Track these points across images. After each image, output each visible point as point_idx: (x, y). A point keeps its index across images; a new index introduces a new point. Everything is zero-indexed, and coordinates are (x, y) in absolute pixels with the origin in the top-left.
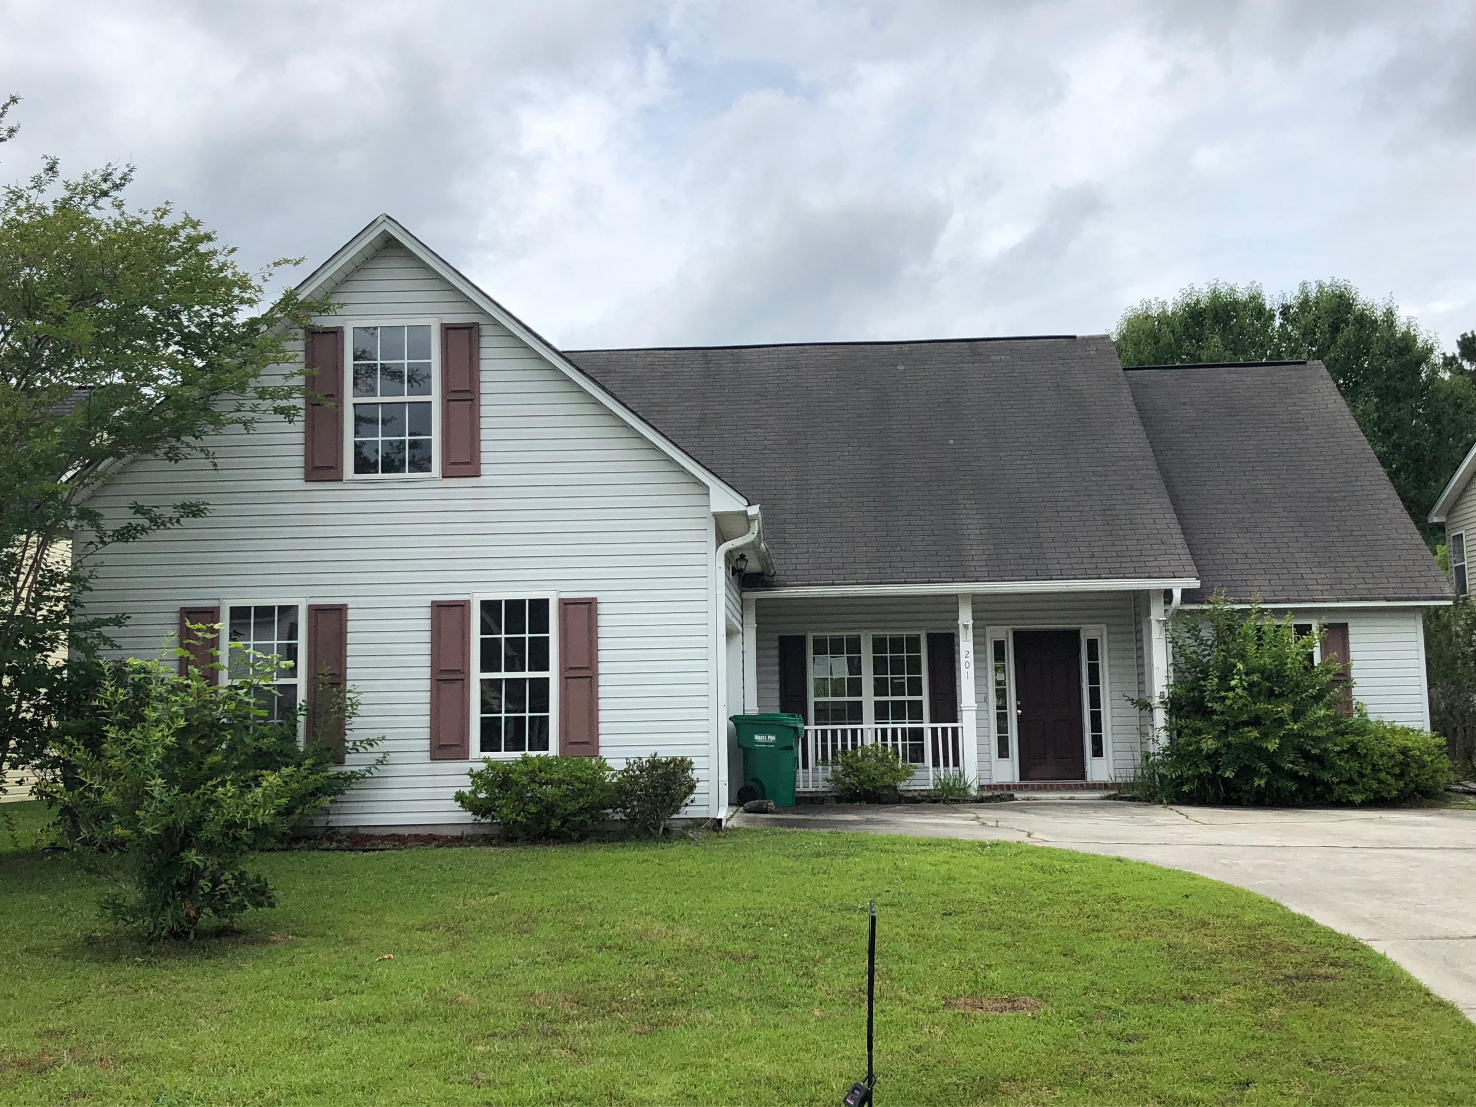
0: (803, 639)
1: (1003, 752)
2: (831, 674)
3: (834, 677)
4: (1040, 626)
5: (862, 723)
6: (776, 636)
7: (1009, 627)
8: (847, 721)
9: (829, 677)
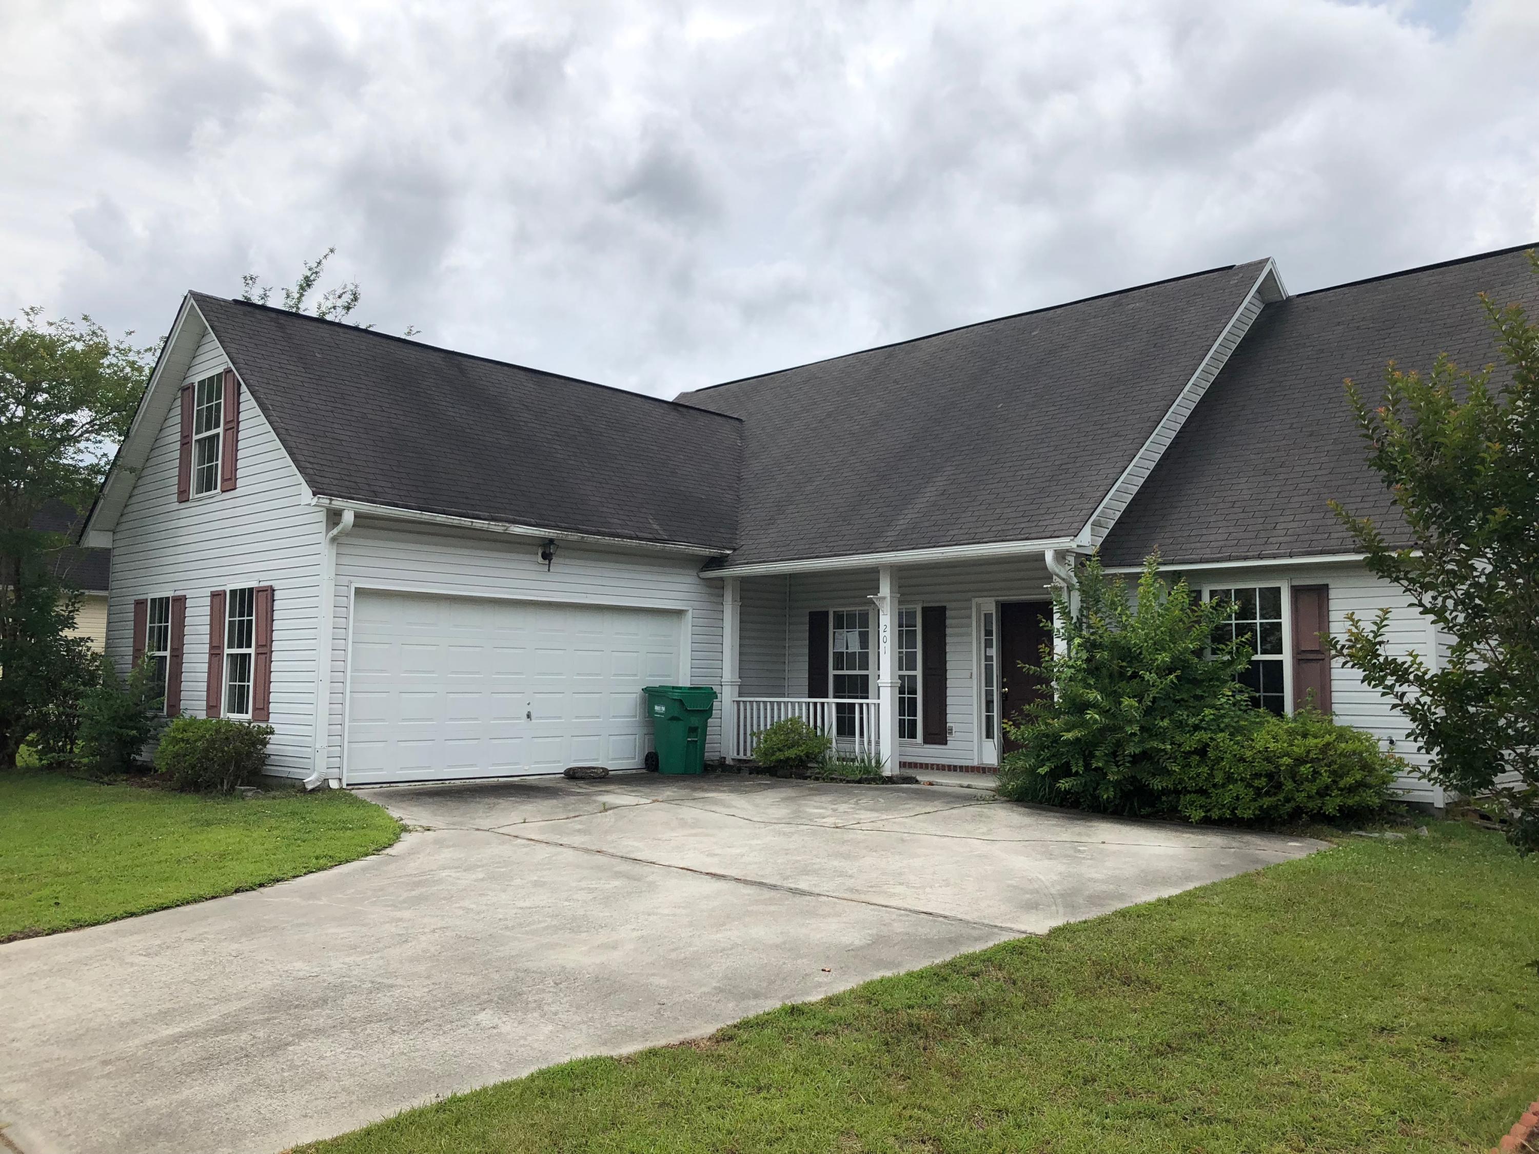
0: (826, 614)
1: (989, 735)
2: (847, 648)
3: (849, 651)
4: (1023, 597)
5: (867, 698)
6: (808, 611)
7: (993, 599)
8: (859, 695)
9: (845, 651)
